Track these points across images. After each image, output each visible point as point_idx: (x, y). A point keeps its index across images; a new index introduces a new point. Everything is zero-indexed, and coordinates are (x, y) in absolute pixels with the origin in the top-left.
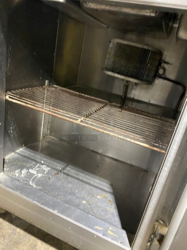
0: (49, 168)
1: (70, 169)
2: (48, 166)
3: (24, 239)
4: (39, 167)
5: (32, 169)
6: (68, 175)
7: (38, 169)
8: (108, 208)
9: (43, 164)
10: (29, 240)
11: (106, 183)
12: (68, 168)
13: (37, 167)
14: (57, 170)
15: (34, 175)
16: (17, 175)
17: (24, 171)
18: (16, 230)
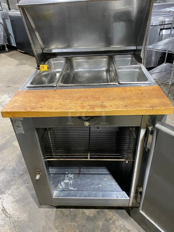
0: (73, 175)
1: (83, 170)
2: (72, 174)
3: (77, 212)
4: (67, 177)
5: (65, 180)
6: (85, 174)
7: (68, 178)
8: (112, 183)
9: (68, 174)
10: (80, 211)
11: (105, 169)
12: (82, 170)
13: (66, 177)
14: (77, 174)
15: (68, 183)
16: (61, 187)
17: (62, 183)
18: (70, 210)
